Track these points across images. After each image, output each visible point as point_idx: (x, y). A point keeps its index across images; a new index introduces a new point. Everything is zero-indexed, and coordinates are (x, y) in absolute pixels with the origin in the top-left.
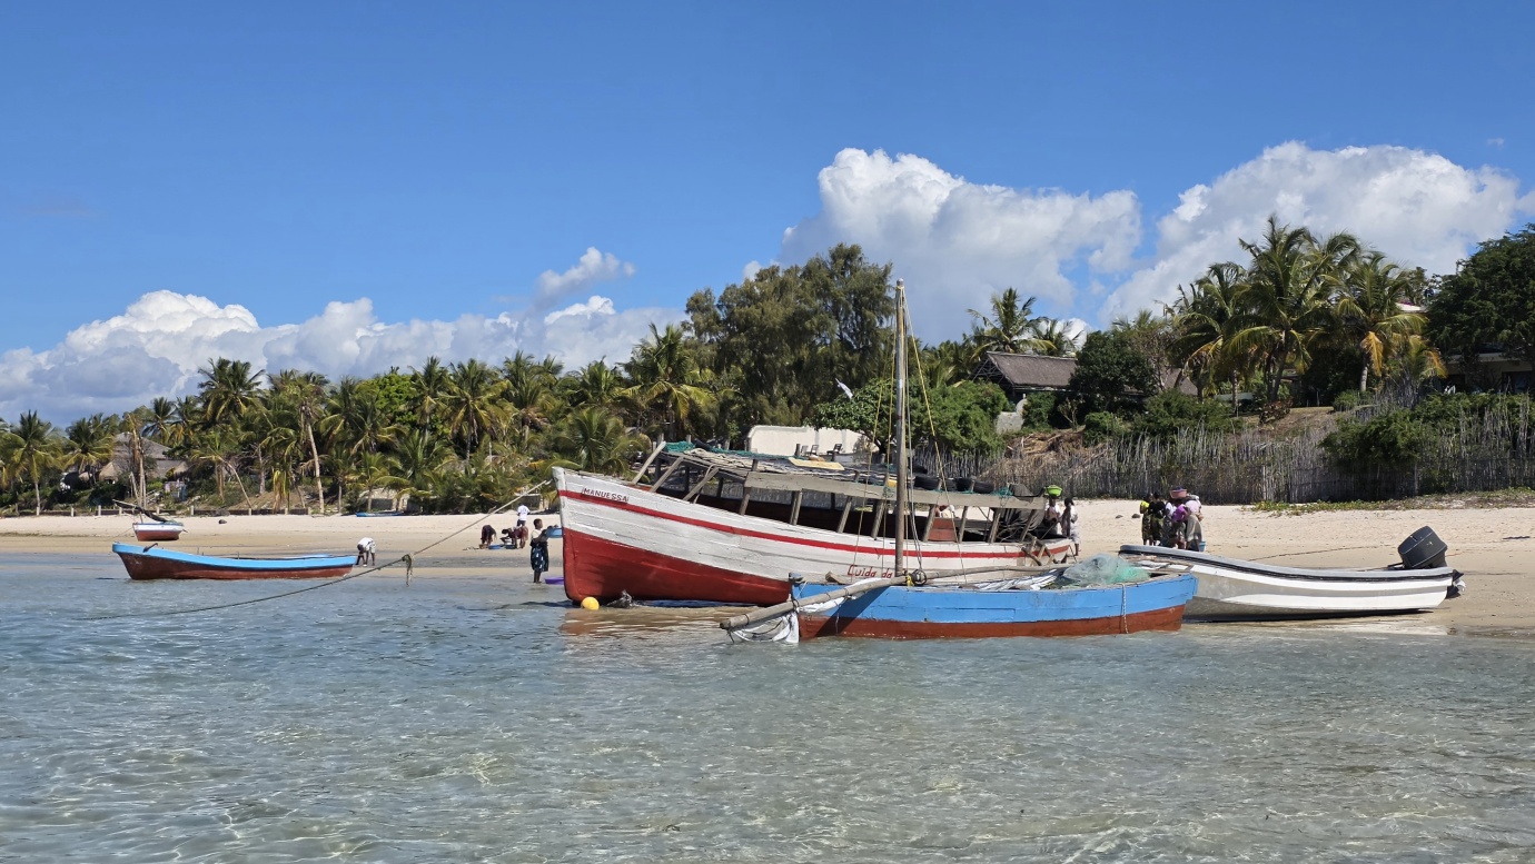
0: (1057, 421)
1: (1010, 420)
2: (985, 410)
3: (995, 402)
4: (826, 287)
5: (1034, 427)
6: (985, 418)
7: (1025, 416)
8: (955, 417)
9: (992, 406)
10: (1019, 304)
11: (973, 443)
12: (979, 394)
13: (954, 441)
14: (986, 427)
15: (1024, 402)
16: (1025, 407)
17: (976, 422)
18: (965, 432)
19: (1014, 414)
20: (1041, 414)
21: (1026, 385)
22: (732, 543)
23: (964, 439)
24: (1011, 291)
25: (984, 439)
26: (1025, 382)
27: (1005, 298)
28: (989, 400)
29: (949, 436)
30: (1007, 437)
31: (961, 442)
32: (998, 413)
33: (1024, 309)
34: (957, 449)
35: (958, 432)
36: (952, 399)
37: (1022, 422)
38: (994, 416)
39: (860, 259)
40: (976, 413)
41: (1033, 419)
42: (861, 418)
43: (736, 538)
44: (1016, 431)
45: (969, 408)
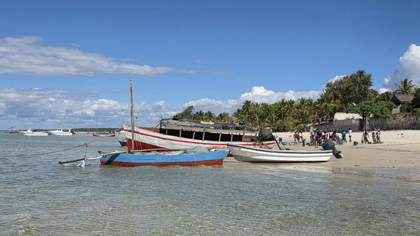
0: (408, 111)
1: (396, 110)
2: (388, 108)
3: (391, 106)
4: (355, 80)
5: (402, 112)
6: (388, 110)
7: (400, 109)
8: (379, 110)
9: (391, 107)
10: (408, 82)
11: (384, 116)
12: (388, 104)
13: (379, 116)
14: (389, 112)
15: (400, 106)
16: (400, 107)
17: (386, 111)
18: (382, 114)
19: (397, 109)
20: (404, 109)
21: (404, 102)
22: (165, 142)
23: (382, 115)
24: (406, 79)
25: (387, 115)
26: (404, 101)
27: (404, 81)
28: (390, 106)
29: (377, 114)
30: (395, 115)
31: (381, 116)
32: (392, 109)
33: (409, 83)
34: (380, 118)
35: (380, 114)
36: (380, 106)
37: (400, 111)
38: (391, 110)
39: (365, 73)
40: (386, 109)
41: (402, 110)
42: (357, 111)
43: (166, 140)
44: (398, 113)
45: (383, 108)
